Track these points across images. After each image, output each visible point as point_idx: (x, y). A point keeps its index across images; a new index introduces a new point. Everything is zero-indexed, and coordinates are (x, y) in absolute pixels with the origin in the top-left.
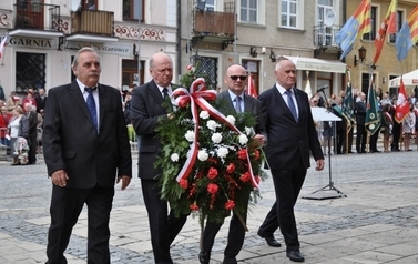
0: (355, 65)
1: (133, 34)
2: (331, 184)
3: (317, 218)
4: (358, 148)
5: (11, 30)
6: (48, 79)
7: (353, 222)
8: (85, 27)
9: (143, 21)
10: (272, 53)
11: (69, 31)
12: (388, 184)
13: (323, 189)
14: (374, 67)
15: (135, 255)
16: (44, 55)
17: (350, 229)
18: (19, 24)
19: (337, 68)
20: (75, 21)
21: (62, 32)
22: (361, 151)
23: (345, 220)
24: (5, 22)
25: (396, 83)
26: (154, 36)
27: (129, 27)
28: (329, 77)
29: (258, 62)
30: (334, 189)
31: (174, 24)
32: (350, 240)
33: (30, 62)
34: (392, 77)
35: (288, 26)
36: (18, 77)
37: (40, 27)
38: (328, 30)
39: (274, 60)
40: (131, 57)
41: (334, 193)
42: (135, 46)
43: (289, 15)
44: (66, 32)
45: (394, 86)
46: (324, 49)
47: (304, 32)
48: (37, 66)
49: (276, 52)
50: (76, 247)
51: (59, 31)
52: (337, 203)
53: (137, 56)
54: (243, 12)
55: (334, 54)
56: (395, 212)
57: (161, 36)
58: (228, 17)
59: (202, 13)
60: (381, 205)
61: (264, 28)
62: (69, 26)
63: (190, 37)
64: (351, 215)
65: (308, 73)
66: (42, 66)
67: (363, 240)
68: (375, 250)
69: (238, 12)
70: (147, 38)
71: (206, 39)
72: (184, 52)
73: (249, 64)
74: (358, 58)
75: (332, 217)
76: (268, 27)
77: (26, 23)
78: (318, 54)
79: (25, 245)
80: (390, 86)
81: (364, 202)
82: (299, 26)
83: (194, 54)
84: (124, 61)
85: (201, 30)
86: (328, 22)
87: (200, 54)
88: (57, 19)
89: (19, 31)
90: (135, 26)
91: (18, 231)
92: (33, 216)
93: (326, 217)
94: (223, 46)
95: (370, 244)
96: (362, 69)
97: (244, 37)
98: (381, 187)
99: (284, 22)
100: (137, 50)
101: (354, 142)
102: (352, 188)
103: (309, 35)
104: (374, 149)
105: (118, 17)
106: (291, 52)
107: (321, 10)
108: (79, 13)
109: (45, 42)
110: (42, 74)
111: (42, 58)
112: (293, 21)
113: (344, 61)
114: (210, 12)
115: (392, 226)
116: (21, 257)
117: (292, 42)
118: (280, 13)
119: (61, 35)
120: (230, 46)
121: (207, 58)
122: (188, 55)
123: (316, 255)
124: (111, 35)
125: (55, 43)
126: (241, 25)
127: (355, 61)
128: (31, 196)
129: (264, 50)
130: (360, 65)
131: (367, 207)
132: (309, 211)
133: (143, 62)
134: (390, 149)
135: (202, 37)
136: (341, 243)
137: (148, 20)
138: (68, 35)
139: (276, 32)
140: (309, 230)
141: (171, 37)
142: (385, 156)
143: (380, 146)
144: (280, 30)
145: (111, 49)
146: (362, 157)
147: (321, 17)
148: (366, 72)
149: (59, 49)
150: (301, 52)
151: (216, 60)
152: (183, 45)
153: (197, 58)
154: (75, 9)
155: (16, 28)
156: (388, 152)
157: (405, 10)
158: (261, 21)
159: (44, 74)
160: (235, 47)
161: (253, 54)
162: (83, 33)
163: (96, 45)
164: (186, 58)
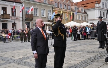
2: (52, 45)
9: (16, 16)
11: (1, 18)
13: (50, 45)
15: (15, 60)
26: (18, 19)
27: (13, 17)
31: (22, 16)
35: (43, 16)
38: (50, 17)
40: (14, 23)
42: (14, 21)
43: (43, 14)
46: (50, 20)
47: (46, 17)
53: (15, 23)
54: (35, 14)
58: (32, 15)
59: (27, 14)
61: (38, 17)
63: (25, 19)
65: (47, 25)
69: (34, 14)
70: (16, 19)
71: (28, 19)
72: (24, 22)
75: (52, 50)
78: (48, 21)
82: (45, 16)
83: (26, 22)
84: (12, 23)
85: (27, 17)
86: (50, 16)
90: (14, 17)
94: (31, 20)
97: (35, 18)
99: (42, 16)
103: (47, 18)
105: (11, 15)
107: (49, 13)
108: (3, 15)
112: (44, 15)
114: (28, 14)
117: (44, 19)
118: (41, 14)
121: (28, 22)
124: (10, 19)
126: (34, 16)
133: (16, 24)
137: (17, 16)
141: (21, 19)
144: (41, 17)
145: (10, 21)
147: (49, 15)
150: (45, 21)
151: (30, 23)
152: (23, 20)
154: (2, 14)
157: (63, 13)
158: (38, 15)
160: (33, 20)
162: (4, 18)
163: (7, 21)
164: (24, 23)
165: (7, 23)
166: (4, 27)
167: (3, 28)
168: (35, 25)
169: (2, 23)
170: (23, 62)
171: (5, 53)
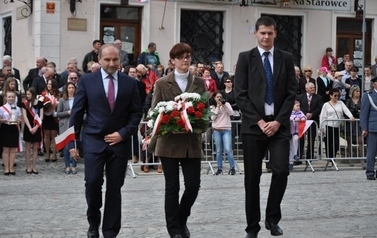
16: (221, 14)
33: (201, 23)
48: (211, 30)
66: (217, 30)
100: (360, 4)
110: (217, 41)
111: (218, 17)
128: (206, 223)
149: (243, 4)
159: (222, 42)
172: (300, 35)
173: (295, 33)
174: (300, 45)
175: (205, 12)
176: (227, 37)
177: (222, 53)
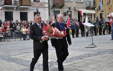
0: (98, 11)
1: (36, 5)
2: (93, 44)
3: (89, 53)
4: (99, 34)
5: (3, 6)
6: (14, 18)
7: (99, 53)
8: (23, 4)
9: (39, 1)
10: (75, 9)
12: (108, 43)
13: (91, 45)
14: (103, 11)
15: (40, 65)
16: (12, 12)
17: (99, 55)
18: (5, 4)
19: (93, 12)
20: (20, 2)
21: (17, 5)
22: (100, 34)
23: (97, 53)
24: (1, 3)
25: (109, 15)
26: (42, 5)
27: (35, 3)
28: (91, 14)
29: (71, 11)
30: (94, 45)
31: (48, 2)
32: (99, 58)
33: (9, 14)
34: (108, 14)
35: (79, 1)
36: (5, 18)
37: (11, 4)
38: (90, 2)
39: (75, 11)
40: (36, 12)
41: (94, 46)
42: (37, 9)
44: (18, 5)
45: (109, 16)
46: (89, 7)
47: (83, 2)
48: (11, 15)
49: (76, 8)
50: (25, 63)
51: (16, 5)
52: (94, 49)
53: (38, 11)
55: (92, 8)
56: (111, 50)
57: (44, 5)
60: (107, 48)
62: (19, 4)
63: (52, 5)
64: (99, 51)
65: (87, 14)
66: (12, 15)
67: (102, 58)
68: (106, 61)
70: (40, 6)
71: (57, 6)
72: (50, 9)
73: (69, 12)
74: (98, 9)
75: (94, 52)
76: (73, 2)
77: (7, 3)
78: (87, 8)
79: (11, 63)
80: (107, 16)
81: (102, 48)
83: (53, 10)
84: (34, 13)
85: (55, 3)
87: (55, 10)
88: (15, 2)
89: (5, 6)
90: (37, 3)
91: (8, 60)
92: (12, 56)
93: (92, 52)
94: (61, 7)
95: (104, 59)
96: (100, 12)
97: (67, 5)
98: (106, 44)
101: (98, 32)
102: (98, 44)
103: (85, 3)
104: (104, 34)
106: (80, 8)
109: (12, 8)
110: (12, 17)
113: (94, 10)
115: (110, 54)
116: (10, 66)
117: (80, 5)
119: (17, 6)
120: (63, 7)
121: (57, 11)
122: (52, 10)
123: (90, 63)
124: (31, 6)
125: (15, 9)
126: (66, 1)
127: (98, 10)
128: (11, 50)
129: (72, 8)
130: (99, 11)
131: (103, 49)
132: (87, 51)
133: (40, 13)
134: (108, 33)
135: (55, 5)
136: (97, 59)
138: (19, 6)
139: (75, 3)
140: (88, 56)
141: (47, 6)
142: (107, 35)
143: (106, 33)
145: (30, 10)
146: (101, 36)
148: (101, 13)
149: (16, 10)
150: (83, 8)
151: (59, 11)
152: (50, 7)
153: (54, 11)
155: (4, 5)
156: (108, 34)
160: (65, 8)
161: (70, 9)
162: (23, 5)
163: (27, 9)
164: (51, 11)
165: (27, 13)
166: (23, 18)
167: (21, 19)
168: (68, 15)
169: (20, 12)
170: (52, 68)
171: (26, 55)
172: (27, 15)
173: (26, 15)
174: (27, 17)
175: (9, 12)
176: (14, 16)
177: (13, 19)
